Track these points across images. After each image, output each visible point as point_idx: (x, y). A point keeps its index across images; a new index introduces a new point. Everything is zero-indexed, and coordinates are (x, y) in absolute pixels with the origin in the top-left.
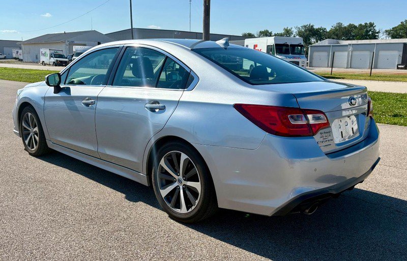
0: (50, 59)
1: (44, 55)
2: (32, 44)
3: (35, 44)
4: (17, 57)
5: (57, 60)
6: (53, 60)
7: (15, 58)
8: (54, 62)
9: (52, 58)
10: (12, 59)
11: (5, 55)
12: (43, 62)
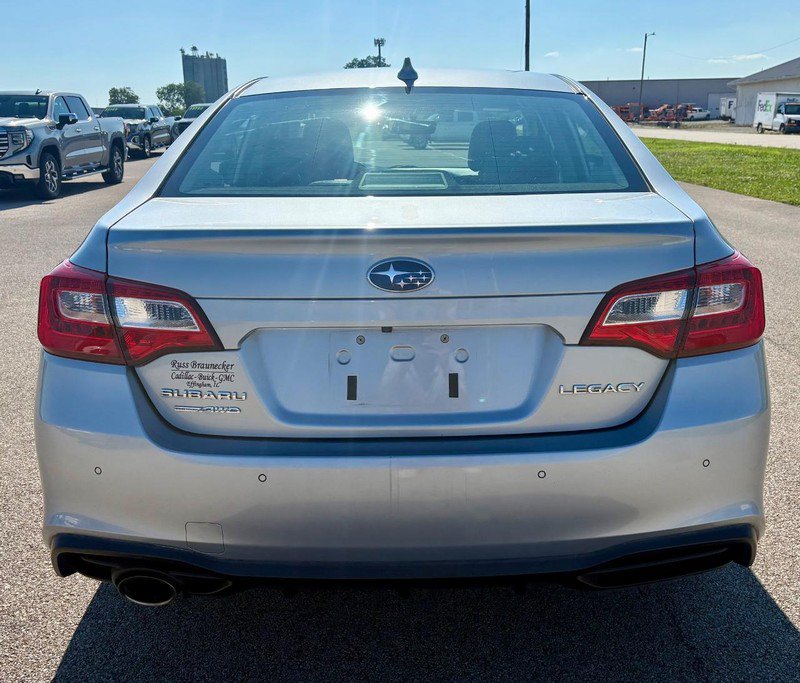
0: (775, 116)
1: (763, 107)
2: (760, 83)
3: (764, 82)
4: (728, 115)
5: (790, 120)
6: (781, 119)
7: (725, 118)
8: (782, 125)
9: (779, 115)
10: (717, 119)
11: (708, 112)
12: (760, 124)
